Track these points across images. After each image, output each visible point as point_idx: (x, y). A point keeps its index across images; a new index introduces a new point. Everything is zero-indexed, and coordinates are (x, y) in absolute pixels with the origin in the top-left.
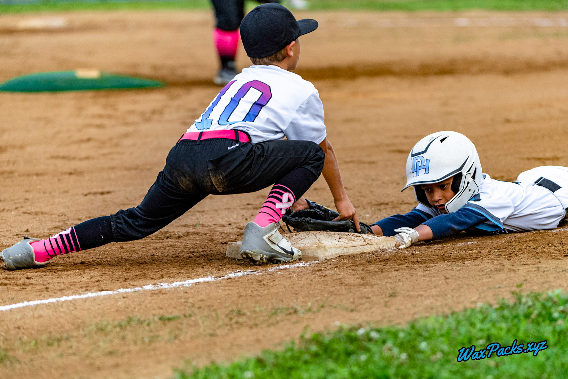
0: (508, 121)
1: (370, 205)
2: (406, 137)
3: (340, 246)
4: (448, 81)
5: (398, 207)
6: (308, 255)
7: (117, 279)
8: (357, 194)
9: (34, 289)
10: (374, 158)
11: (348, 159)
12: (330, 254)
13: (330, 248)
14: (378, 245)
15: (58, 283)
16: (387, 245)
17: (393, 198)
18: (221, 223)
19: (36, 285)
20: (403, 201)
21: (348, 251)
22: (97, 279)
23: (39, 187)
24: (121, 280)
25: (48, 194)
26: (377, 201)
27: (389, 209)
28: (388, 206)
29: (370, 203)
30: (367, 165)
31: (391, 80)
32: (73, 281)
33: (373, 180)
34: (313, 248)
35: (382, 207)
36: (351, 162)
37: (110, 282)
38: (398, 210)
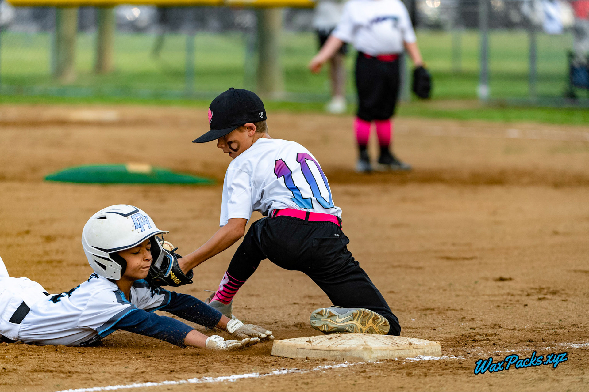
0: (556, 233)
2: (454, 244)
3: (385, 348)
4: (498, 190)
5: (444, 313)
6: (354, 356)
7: (162, 371)
8: (404, 298)
9: (80, 377)
10: (421, 264)
11: (396, 264)
12: (376, 356)
13: (376, 350)
14: (424, 349)
15: (103, 372)
16: (432, 350)
17: (440, 304)
18: (267, 321)
19: (82, 373)
20: (449, 308)
21: (393, 354)
22: (142, 371)
24: (167, 372)
26: (423, 306)
27: (434, 315)
28: (433, 312)
29: (416, 308)
30: (414, 271)
31: (440, 187)
32: (118, 371)
33: (420, 285)
34: (359, 349)
35: (428, 312)
36: (399, 266)
37: (155, 374)
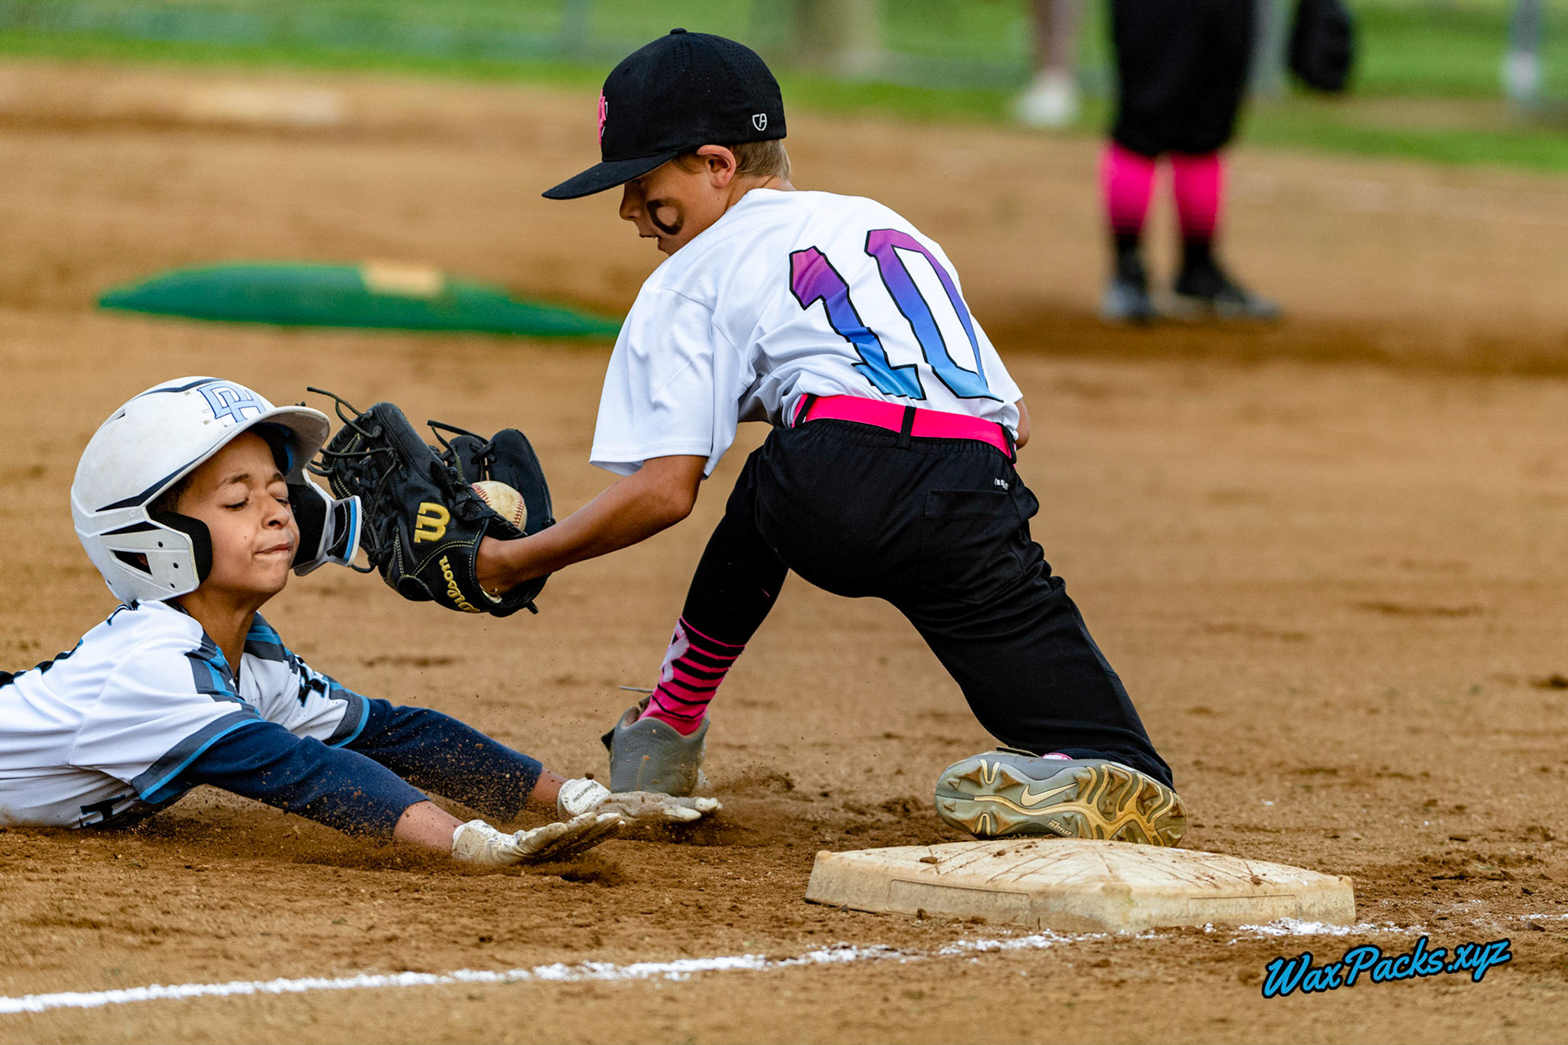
1: (1280, 770)
2: (1408, 565)
3: (1176, 891)
5: (1368, 785)
6: (1073, 911)
7: (452, 938)
8: (1240, 732)
9: (187, 947)
10: (1300, 624)
11: (1219, 620)
12: (1144, 915)
13: (1145, 896)
14: (1298, 899)
15: (263, 934)
16: (1325, 902)
17: (1355, 756)
19: (194, 934)
20: (1385, 768)
21: (1200, 911)
22: (388, 934)
24: (466, 941)
26: (1301, 761)
27: (1337, 789)
28: (1334, 780)
29: (1279, 765)
30: (1276, 644)
31: (1372, 380)
32: (311, 931)
33: (1293, 691)
34: (1091, 891)
35: (1318, 780)
36: (1230, 628)
37: (429, 945)
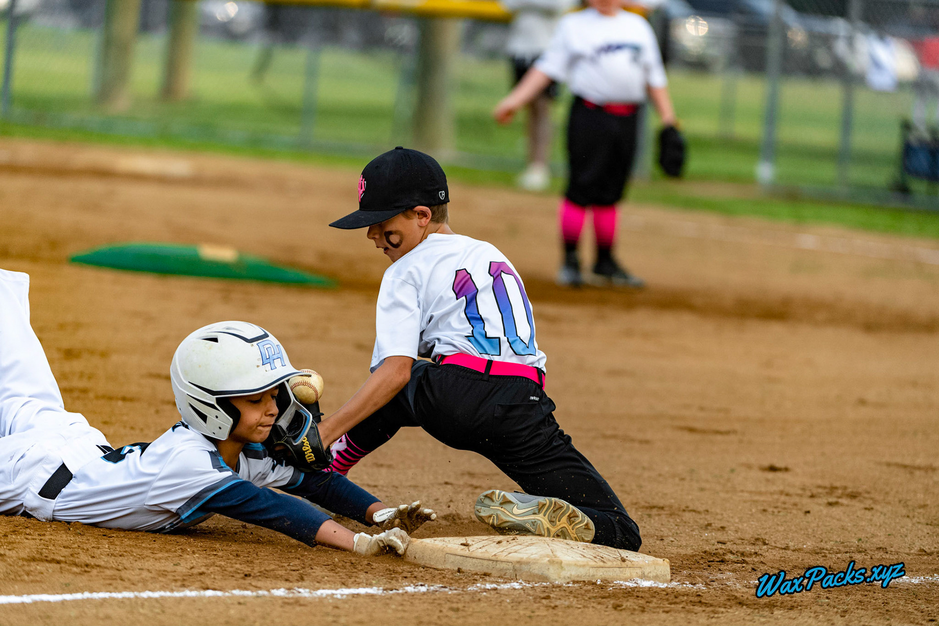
0: (862, 402)
1: (636, 506)
2: (702, 409)
3: (584, 564)
4: (776, 329)
5: (678, 515)
6: (533, 571)
7: (231, 574)
9: (102, 574)
10: (649, 436)
11: (609, 433)
12: (568, 574)
13: (569, 565)
14: (643, 569)
15: (139, 569)
16: (656, 571)
17: (673, 501)
19: (106, 568)
20: (687, 507)
21: (595, 573)
22: (200, 571)
23: (125, 418)
24: (238, 576)
25: (138, 432)
26: (646, 502)
27: (663, 517)
28: (662, 512)
29: (636, 504)
30: (637, 445)
31: (687, 318)
32: (163, 568)
33: (644, 468)
34: (542, 562)
35: (654, 512)
36: (614, 437)
37: (220, 577)
38: (678, 520)
